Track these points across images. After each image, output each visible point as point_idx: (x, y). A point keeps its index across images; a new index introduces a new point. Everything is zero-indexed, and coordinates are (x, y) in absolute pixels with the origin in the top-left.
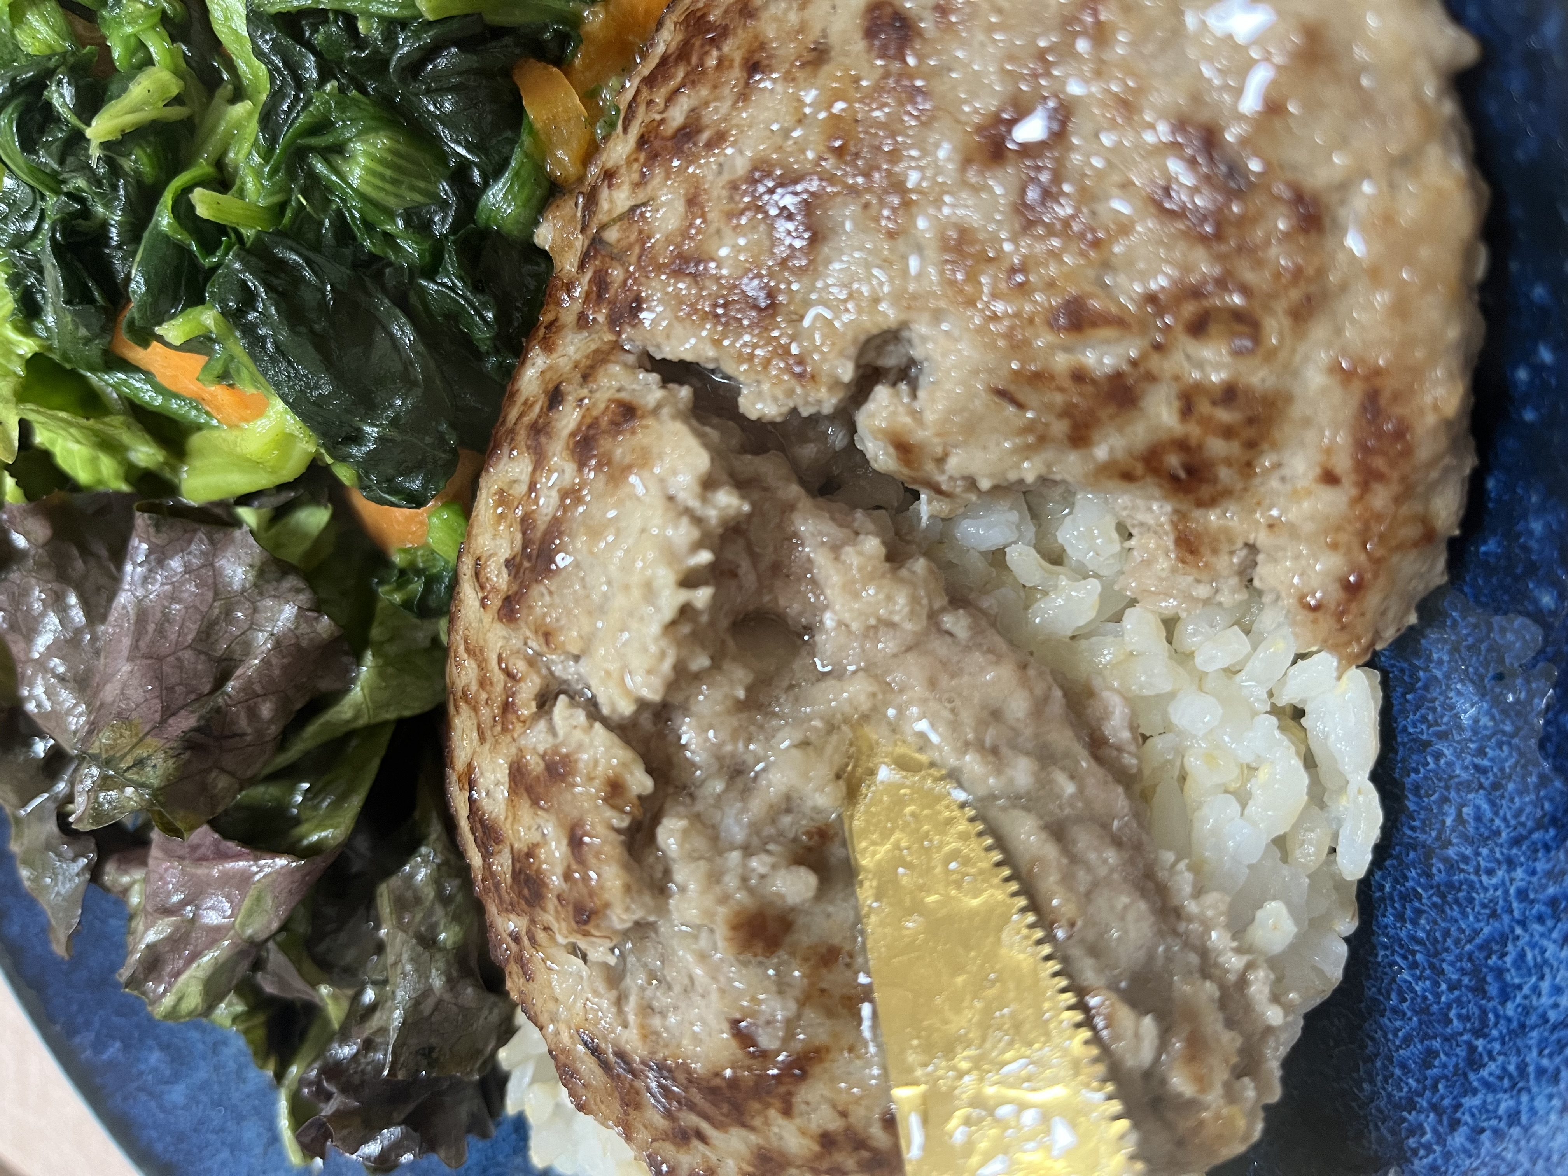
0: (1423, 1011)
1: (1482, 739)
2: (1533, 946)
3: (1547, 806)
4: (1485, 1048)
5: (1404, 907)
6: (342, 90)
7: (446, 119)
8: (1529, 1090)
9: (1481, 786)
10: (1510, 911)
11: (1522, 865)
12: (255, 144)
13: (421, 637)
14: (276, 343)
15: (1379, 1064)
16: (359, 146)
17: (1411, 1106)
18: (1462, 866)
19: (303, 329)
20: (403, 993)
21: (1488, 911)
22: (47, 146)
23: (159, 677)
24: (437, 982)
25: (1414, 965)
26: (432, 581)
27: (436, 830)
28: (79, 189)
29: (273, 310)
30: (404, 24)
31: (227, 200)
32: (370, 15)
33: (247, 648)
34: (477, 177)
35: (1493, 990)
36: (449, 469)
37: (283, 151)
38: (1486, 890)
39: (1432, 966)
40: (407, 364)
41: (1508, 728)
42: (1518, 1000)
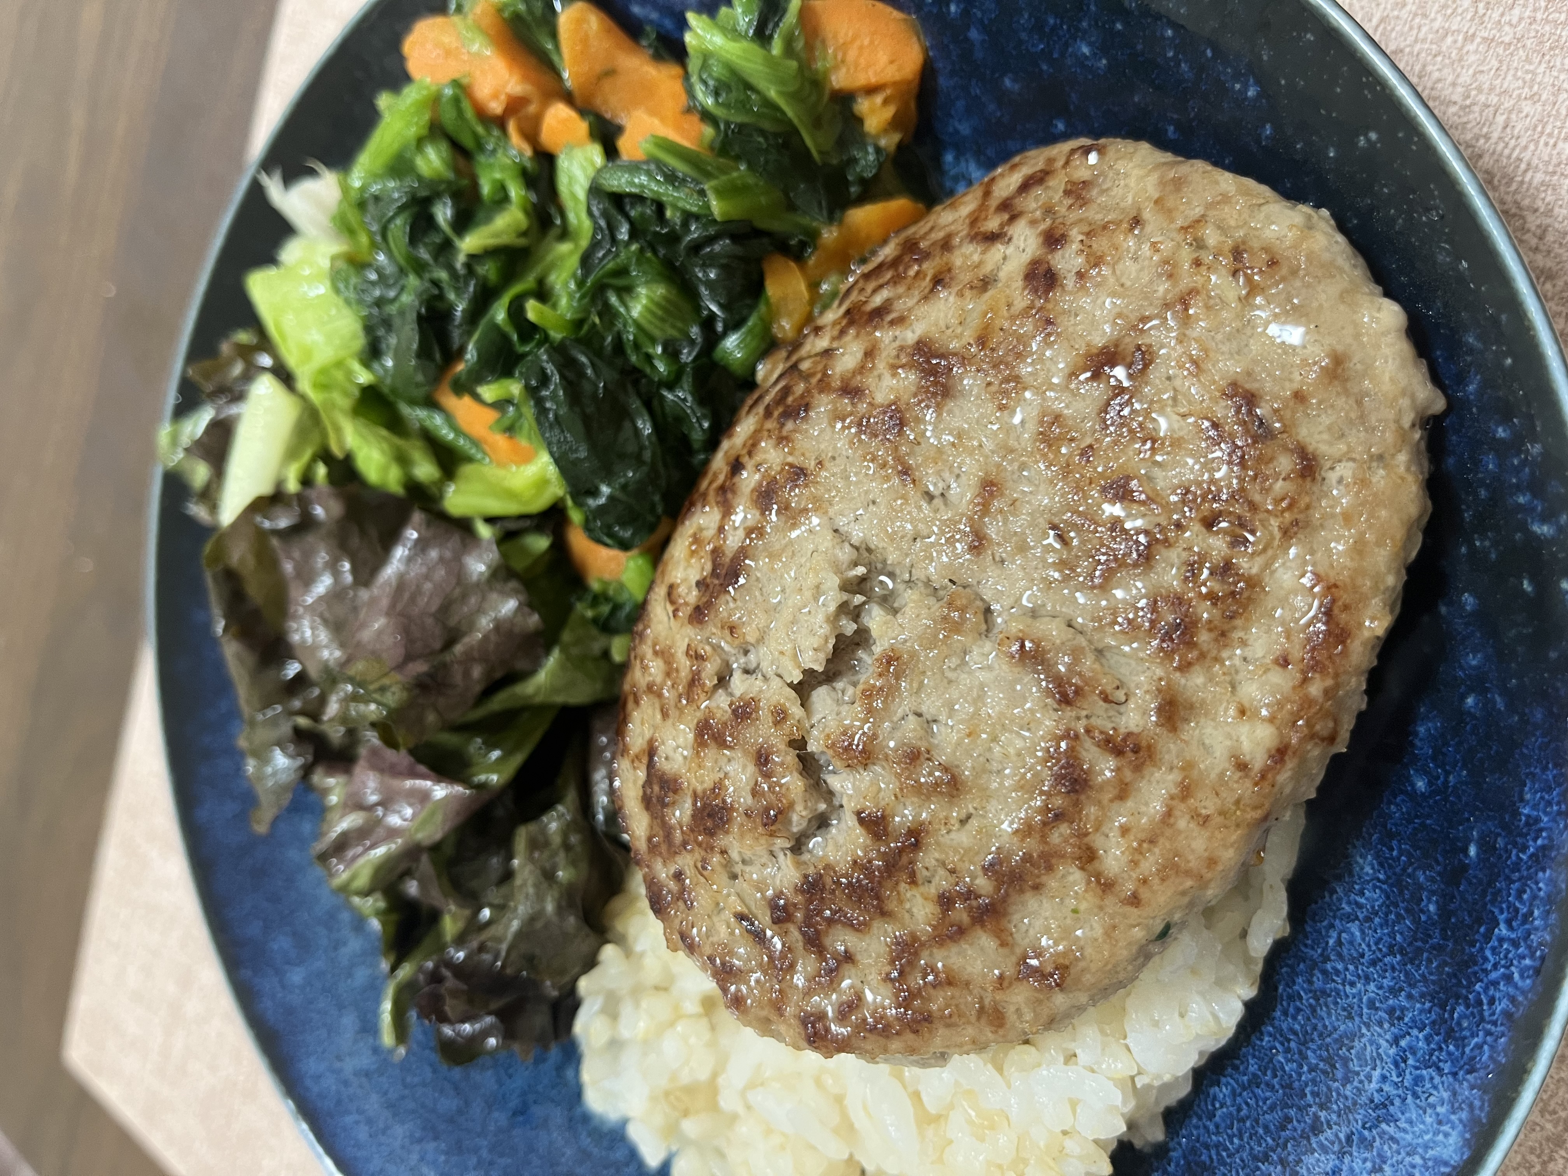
0: (1288, 1087)
1: (1363, 883)
2: (1372, 1042)
3: (1398, 937)
4: (1326, 1118)
5: (1289, 1005)
6: (641, 250)
7: (709, 284)
8: (1351, 1155)
9: (1357, 918)
10: (1361, 1015)
11: (1374, 980)
12: (574, 275)
13: (597, 647)
14: (556, 416)
15: (1248, 1124)
16: (642, 291)
17: (1266, 1158)
18: (1335, 978)
19: (577, 409)
20: (522, 909)
21: (1345, 1013)
22: (426, 245)
23: (406, 631)
24: (550, 907)
25: (1288, 1050)
26: (617, 607)
27: (572, 796)
28: (440, 281)
29: (561, 393)
30: (697, 217)
31: (546, 309)
32: (675, 207)
33: (472, 626)
34: (720, 327)
35: (1339, 1074)
36: (652, 528)
37: (593, 284)
38: (1347, 996)
39: (1300, 1052)
40: (642, 448)
41: (1381, 877)
42: (1356, 1083)
